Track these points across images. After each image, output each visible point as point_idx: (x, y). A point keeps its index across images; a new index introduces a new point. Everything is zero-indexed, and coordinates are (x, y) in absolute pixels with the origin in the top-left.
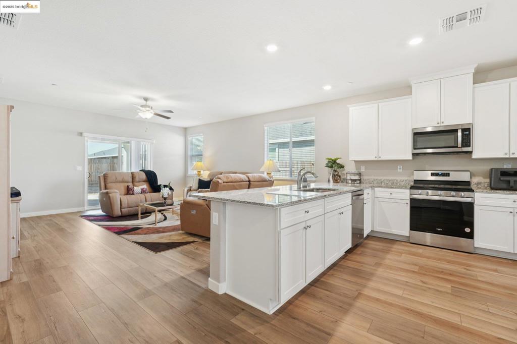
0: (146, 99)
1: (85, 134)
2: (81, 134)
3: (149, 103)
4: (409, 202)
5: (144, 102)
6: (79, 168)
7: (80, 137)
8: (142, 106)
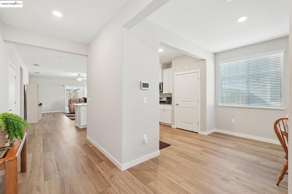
0: (79, 75)
1: (65, 86)
6: (63, 97)
7: (63, 87)
8: (78, 77)
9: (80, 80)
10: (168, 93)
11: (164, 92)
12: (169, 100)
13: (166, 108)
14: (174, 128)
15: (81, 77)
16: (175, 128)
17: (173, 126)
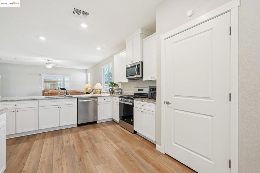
0: (49, 60)
1: (41, 75)
2: (40, 75)
3: (50, 62)
4: (119, 104)
5: (48, 62)
6: (40, 88)
7: (40, 76)
8: (47, 63)
9: (49, 66)
10: (152, 79)
11: (144, 79)
12: (153, 92)
13: (145, 107)
14: (159, 153)
15: (51, 64)
16: (163, 154)
17: (158, 147)
